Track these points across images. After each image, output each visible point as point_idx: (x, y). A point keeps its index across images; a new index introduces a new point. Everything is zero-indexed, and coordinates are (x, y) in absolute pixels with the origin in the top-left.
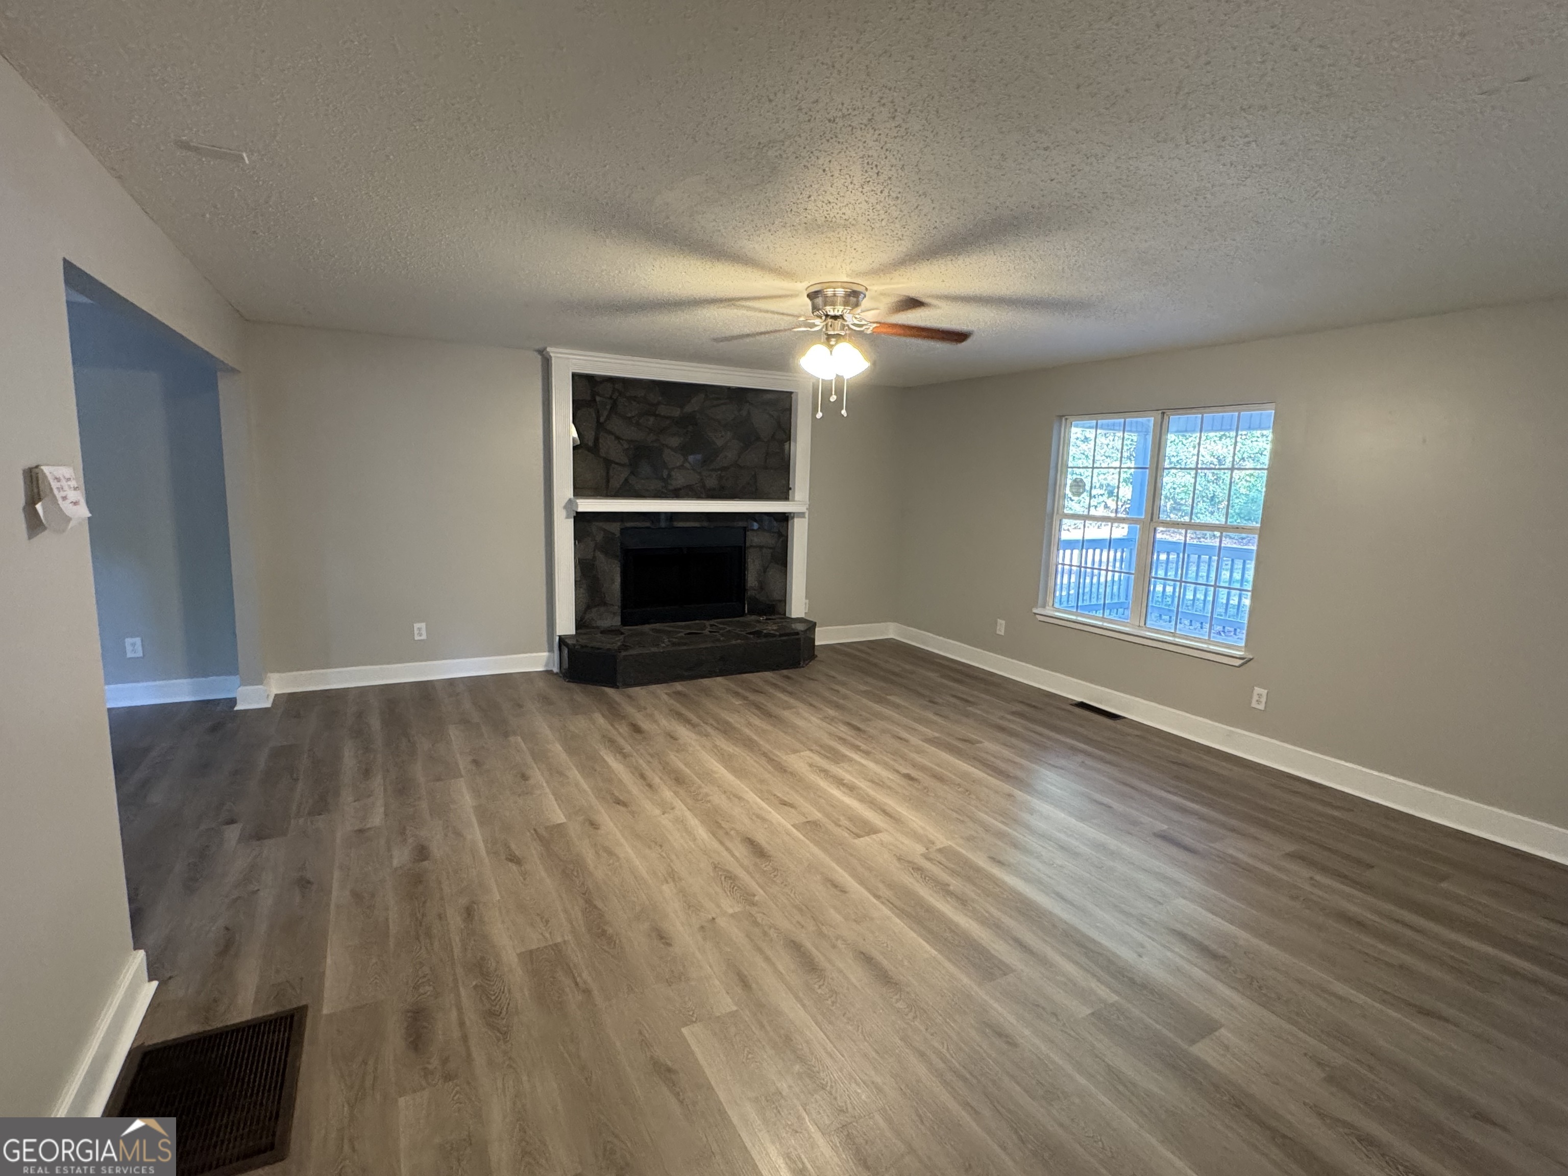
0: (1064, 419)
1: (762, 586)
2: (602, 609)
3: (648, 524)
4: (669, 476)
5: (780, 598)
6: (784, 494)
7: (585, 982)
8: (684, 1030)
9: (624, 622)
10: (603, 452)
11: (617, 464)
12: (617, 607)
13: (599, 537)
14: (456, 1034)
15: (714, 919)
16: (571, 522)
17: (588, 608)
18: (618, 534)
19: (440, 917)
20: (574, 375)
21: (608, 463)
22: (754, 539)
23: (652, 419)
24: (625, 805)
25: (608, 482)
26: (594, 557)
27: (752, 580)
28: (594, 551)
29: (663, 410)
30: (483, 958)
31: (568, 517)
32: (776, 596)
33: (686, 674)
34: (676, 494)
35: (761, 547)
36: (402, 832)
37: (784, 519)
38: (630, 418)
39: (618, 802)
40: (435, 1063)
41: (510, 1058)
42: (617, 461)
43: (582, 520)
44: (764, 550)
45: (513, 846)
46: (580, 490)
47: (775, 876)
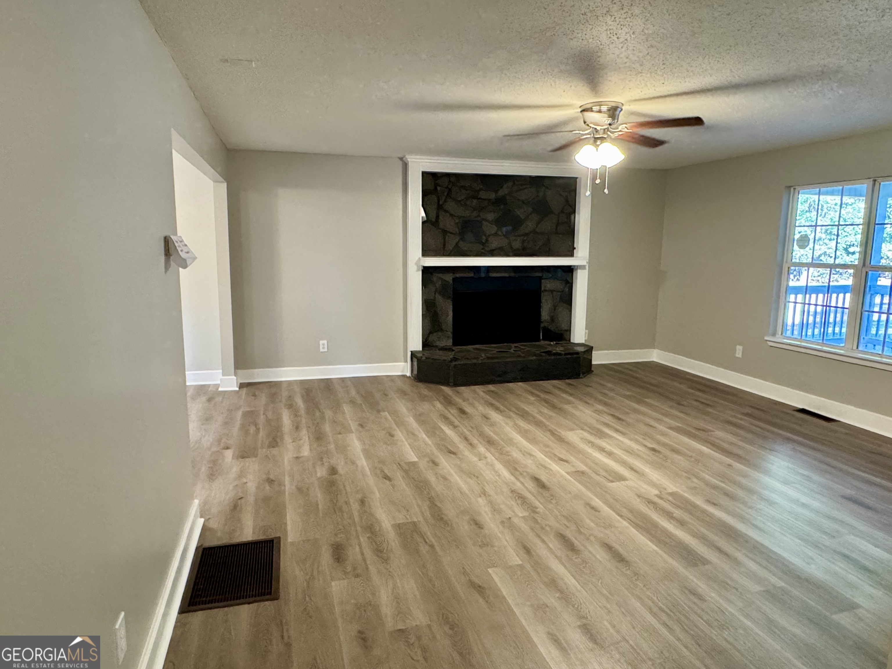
0: (792, 189)
1: (552, 320)
2: (440, 334)
3: (471, 275)
4: (487, 240)
5: (566, 328)
6: (570, 253)
7: (431, 541)
8: (490, 570)
9: (455, 344)
10: (441, 225)
11: (451, 233)
12: (450, 333)
13: (439, 284)
14: (359, 557)
15: (510, 518)
16: (420, 273)
17: (431, 333)
18: (451, 282)
19: (346, 503)
20: (424, 173)
21: (445, 232)
22: (547, 284)
23: (475, 201)
24: (454, 453)
25: (444, 245)
26: (435, 299)
27: (545, 315)
28: (435, 294)
29: (483, 195)
30: (372, 525)
31: (418, 270)
32: (564, 326)
33: (496, 379)
34: (492, 253)
35: (552, 291)
36: (321, 459)
37: (570, 270)
38: (460, 201)
39: (451, 452)
40: (349, 569)
41: (389, 572)
42: (451, 231)
43: (427, 271)
44: (555, 293)
45: (386, 471)
46: (426, 252)
47: (552, 499)
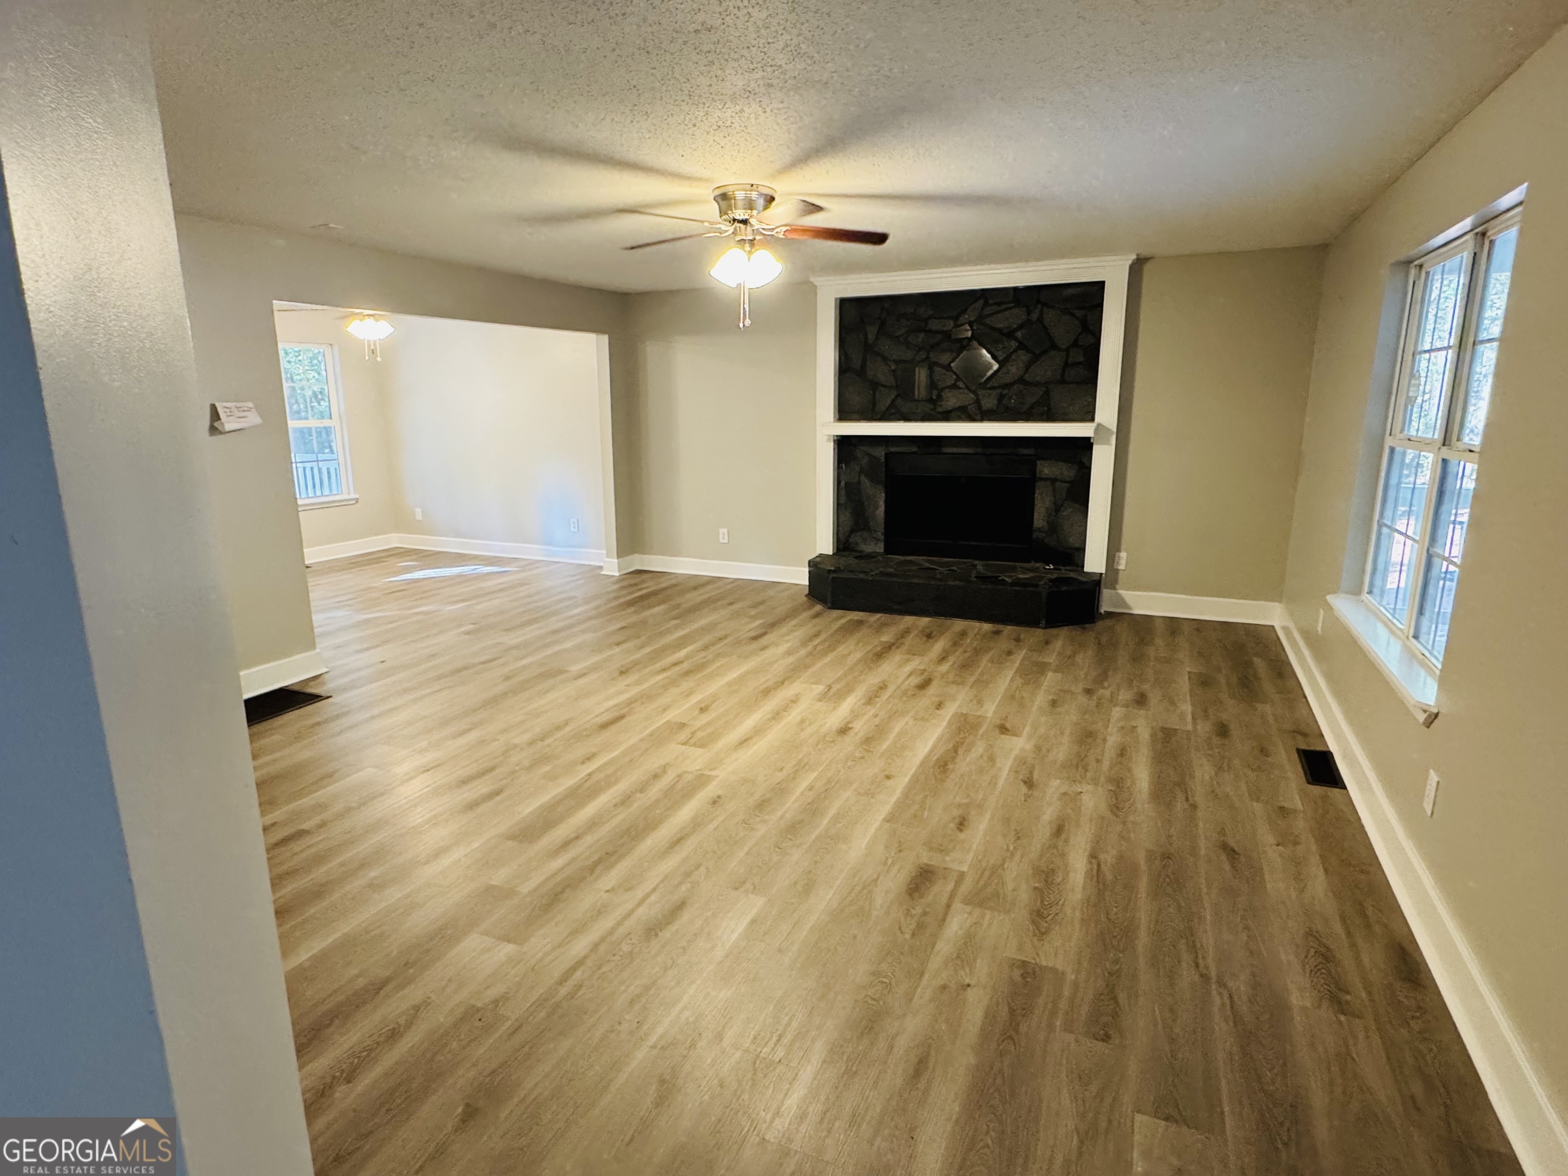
0: (1413, 272)
1: (1053, 527)
2: (865, 534)
3: (914, 449)
4: (939, 397)
5: (1077, 545)
6: (1088, 415)
9: (888, 550)
10: (870, 373)
11: (884, 386)
12: (880, 534)
13: (865, 461)
16: (831, 445)
17: (852, 531)
18: (883, 459)
21: (875, 385)
22: (1046, 469)
23: (922, 336)
25: (874, 405)
26: (859, 482)
27: (1039, 519)
28: (860, 476)
29: (934, 325)
31: (829, 440)
32: (1073, 541)
34: (946, 416)
35: (1054, 481)
37: (1084, 446)
38: (898, 337)
42: (884, 383)
43: (844, 444)
44: (1058, 484)
46: (844, 413)
